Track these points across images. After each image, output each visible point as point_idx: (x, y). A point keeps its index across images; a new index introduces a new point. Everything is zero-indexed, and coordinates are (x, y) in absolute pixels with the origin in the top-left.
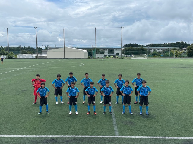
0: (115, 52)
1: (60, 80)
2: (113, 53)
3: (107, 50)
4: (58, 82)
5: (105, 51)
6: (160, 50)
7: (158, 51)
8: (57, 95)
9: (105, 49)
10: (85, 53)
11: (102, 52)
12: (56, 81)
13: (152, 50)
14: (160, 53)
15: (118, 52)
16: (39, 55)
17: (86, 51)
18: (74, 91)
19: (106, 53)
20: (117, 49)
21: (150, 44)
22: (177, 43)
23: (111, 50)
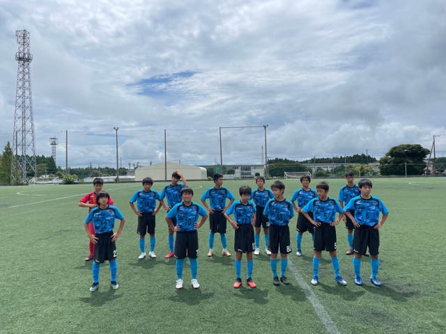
0: (253, 172)
1: (150, 191)
2: (250, 174)
3: (240, 168)
4: (144, 199)
5: (236, 171)
6: (327, 168)
7: (325, 169)
8: (143, 235)
9: (236, 167)
10: (203, 172)
11: (231, 172)
12: (141, 194)
13: (314, 168)
14: (328, 172)
15: (257, 171)
16: (121, 177)
17: (205, 169)
18: (192, 215)
19: (238, 173)
20: (256, 167)
21: (309, 159)
22: (355, 156)
23: (246, 168)
